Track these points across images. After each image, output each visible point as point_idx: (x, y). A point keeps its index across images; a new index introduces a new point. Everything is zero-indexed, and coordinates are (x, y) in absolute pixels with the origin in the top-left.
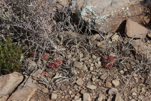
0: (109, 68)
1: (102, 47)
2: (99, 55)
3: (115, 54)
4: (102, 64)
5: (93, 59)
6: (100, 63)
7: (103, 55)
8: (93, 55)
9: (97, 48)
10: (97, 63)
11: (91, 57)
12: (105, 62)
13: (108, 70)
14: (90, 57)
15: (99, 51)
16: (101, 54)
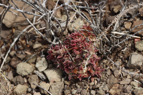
0: (93, 72)
1: (22, 22)
2: (32, 49)
3: (78, 16)
4: (63, 75)
5: (25, 76)
6: (53, 75)
7: (44, 42)
8: (13, 63)
9: (8, 32)
10: (47, 81)
11: (15, 74)
12: (71, 64)
13: (94, 82)
14: (10, 75)
15: (24, 38)
16: (37, 46)
